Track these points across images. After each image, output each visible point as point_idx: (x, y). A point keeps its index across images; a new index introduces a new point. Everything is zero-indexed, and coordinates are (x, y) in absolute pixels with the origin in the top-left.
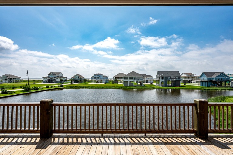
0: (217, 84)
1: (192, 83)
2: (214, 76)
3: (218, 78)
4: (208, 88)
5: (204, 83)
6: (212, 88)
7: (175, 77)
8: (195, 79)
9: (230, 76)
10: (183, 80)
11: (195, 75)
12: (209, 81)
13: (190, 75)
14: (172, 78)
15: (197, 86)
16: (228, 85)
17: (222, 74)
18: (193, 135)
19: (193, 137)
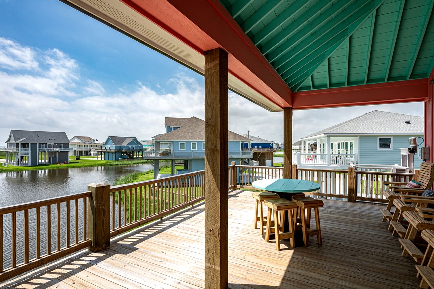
0: (129, 155)
1: (90, 155)
2: (125, 144)
3: (130, 146)
4: (116, 163)
5: (111, 155)
6: (122, 162)
7: (58, 144)
8: (97, 148)
9: (143, 144)
10: (75, 150)
11: (96, 140)
12: (118, 152)
13: (88, 141)
14: (50, 147)
15: (99, 160)
16: (142, 156)
17: (135, 139)
18: (86, 250)
19: (86, 254)
